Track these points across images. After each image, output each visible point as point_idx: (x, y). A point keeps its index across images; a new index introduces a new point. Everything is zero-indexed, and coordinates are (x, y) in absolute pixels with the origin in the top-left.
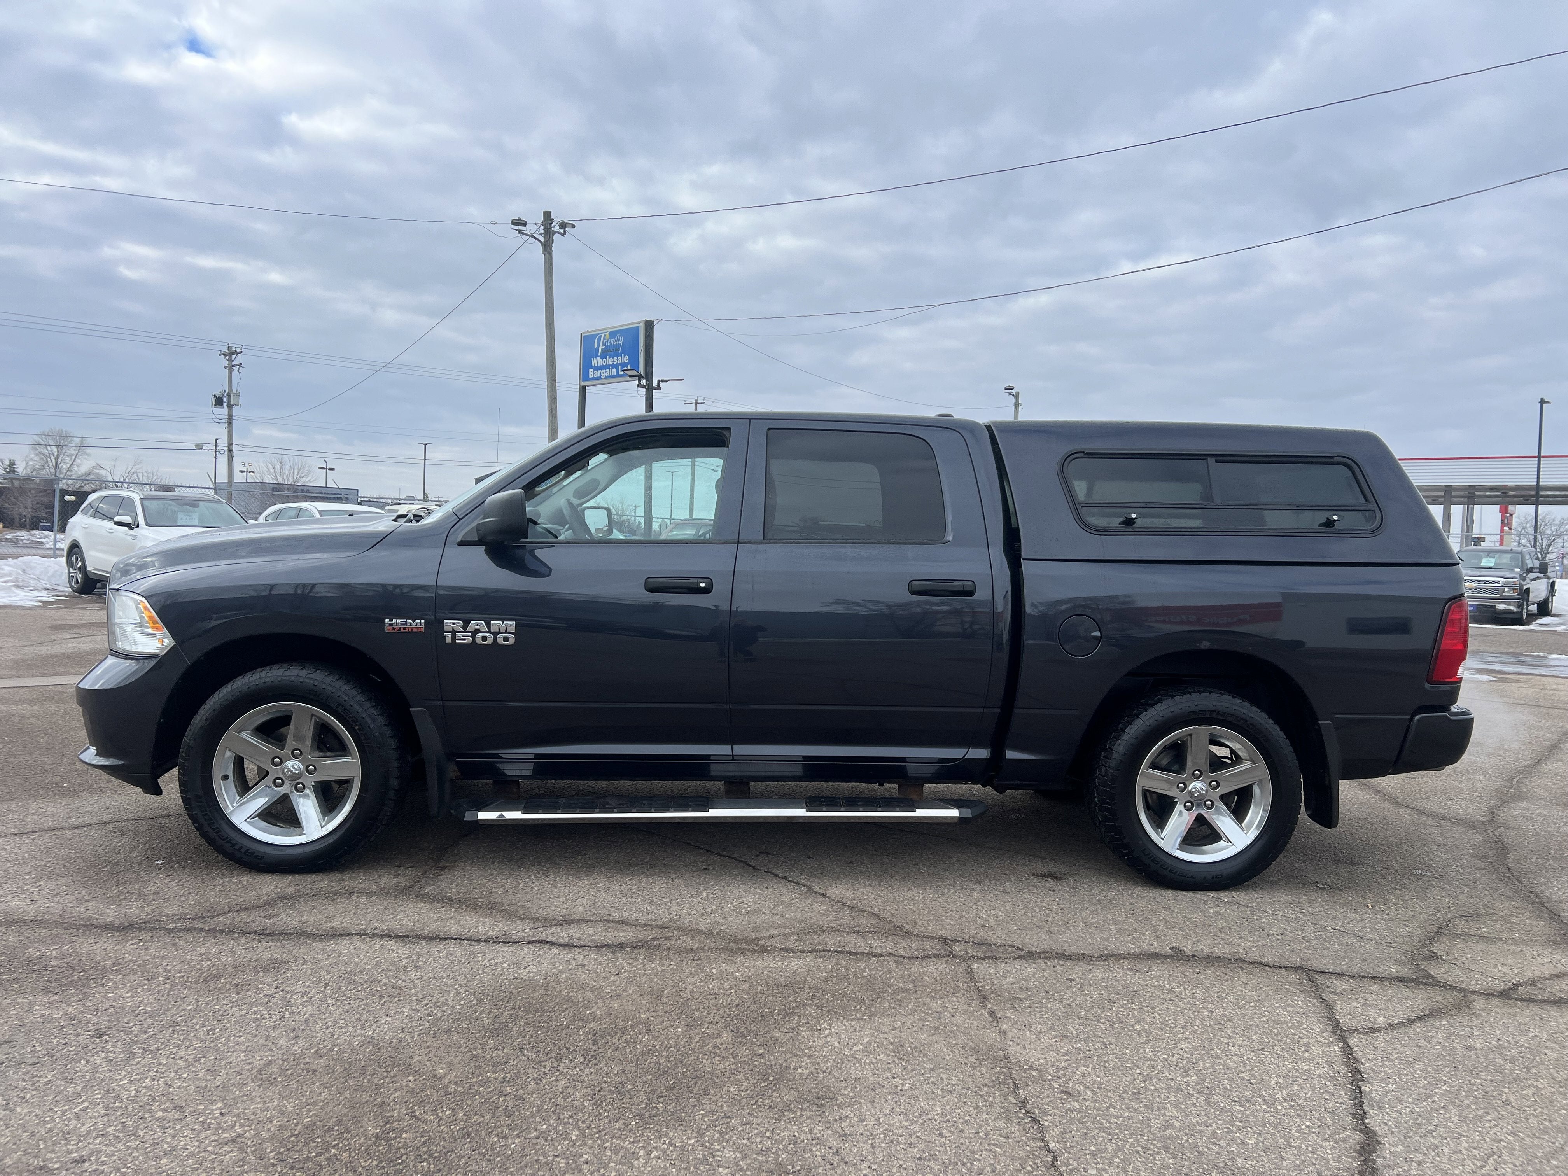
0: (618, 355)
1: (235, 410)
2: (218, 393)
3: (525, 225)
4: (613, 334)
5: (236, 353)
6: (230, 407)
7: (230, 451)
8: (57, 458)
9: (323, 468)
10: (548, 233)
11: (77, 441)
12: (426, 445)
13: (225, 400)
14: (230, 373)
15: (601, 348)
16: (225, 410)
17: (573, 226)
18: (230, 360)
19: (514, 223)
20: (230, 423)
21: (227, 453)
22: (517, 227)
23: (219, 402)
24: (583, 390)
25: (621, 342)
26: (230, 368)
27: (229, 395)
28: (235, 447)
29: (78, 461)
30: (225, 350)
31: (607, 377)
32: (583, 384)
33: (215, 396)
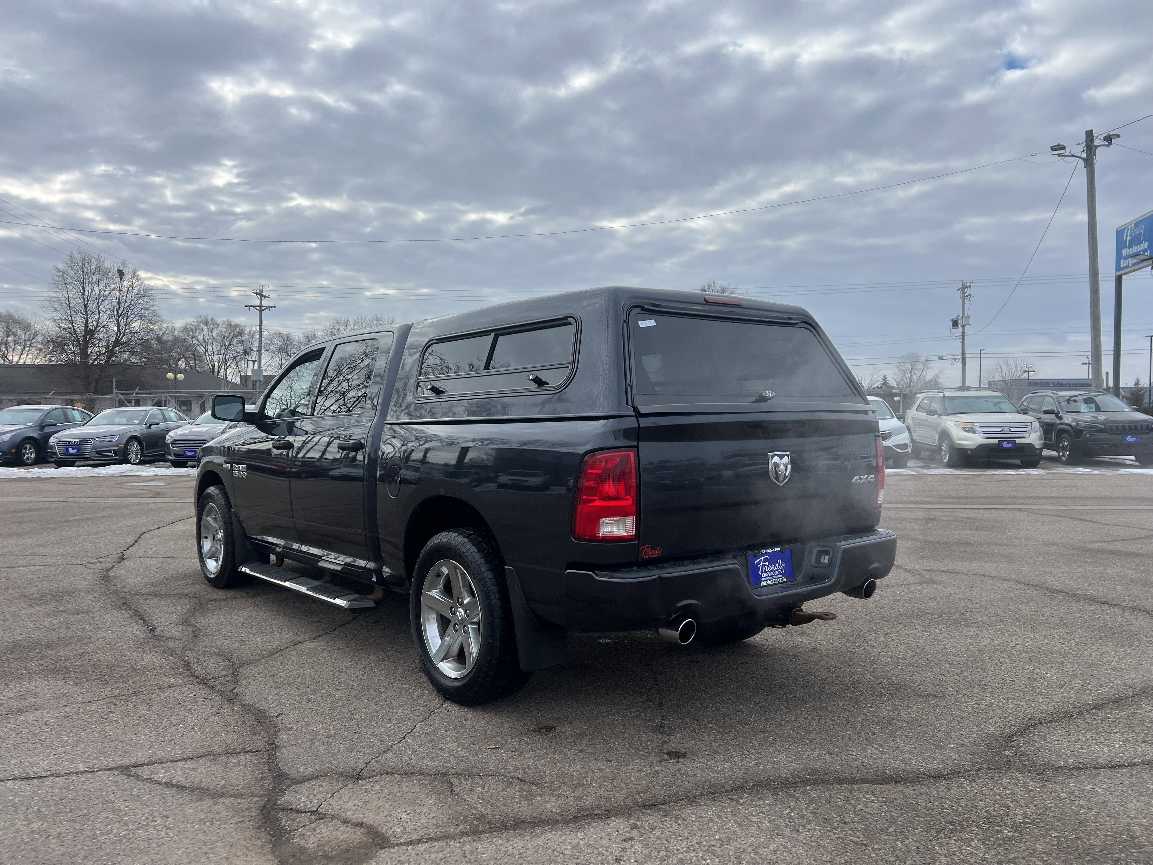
0: (1140, 243)
1: (967, 329)
2: (954, 317)
3: (1064, 148)
4: (1137, 225)
5: (966, 287)
6: (963, 326)
7: (963, 359)
8: (911, 372)
9: (1086, 364)
10: (1090, 147)
11: (923, 359)
12: (1151, 337)
13: (960, 322)
14: (964, 303)
15: (1129, 238)
16: (960, 329)
17: (1118, 136)
18: (964, 293)
19: (1053, 149)
20: (963, 338)
21: (961, 360)
22: (1058, 152)
23: (955, 324)
24: (1119, 280)
25: (1142, 231)
26: (964, 298)
27: (962, 318)
28: (967, 356)
29: (924, 373)
30: (960, 286)
31: (1133, 265)
32: (1119, 273)
33: (952, 320)
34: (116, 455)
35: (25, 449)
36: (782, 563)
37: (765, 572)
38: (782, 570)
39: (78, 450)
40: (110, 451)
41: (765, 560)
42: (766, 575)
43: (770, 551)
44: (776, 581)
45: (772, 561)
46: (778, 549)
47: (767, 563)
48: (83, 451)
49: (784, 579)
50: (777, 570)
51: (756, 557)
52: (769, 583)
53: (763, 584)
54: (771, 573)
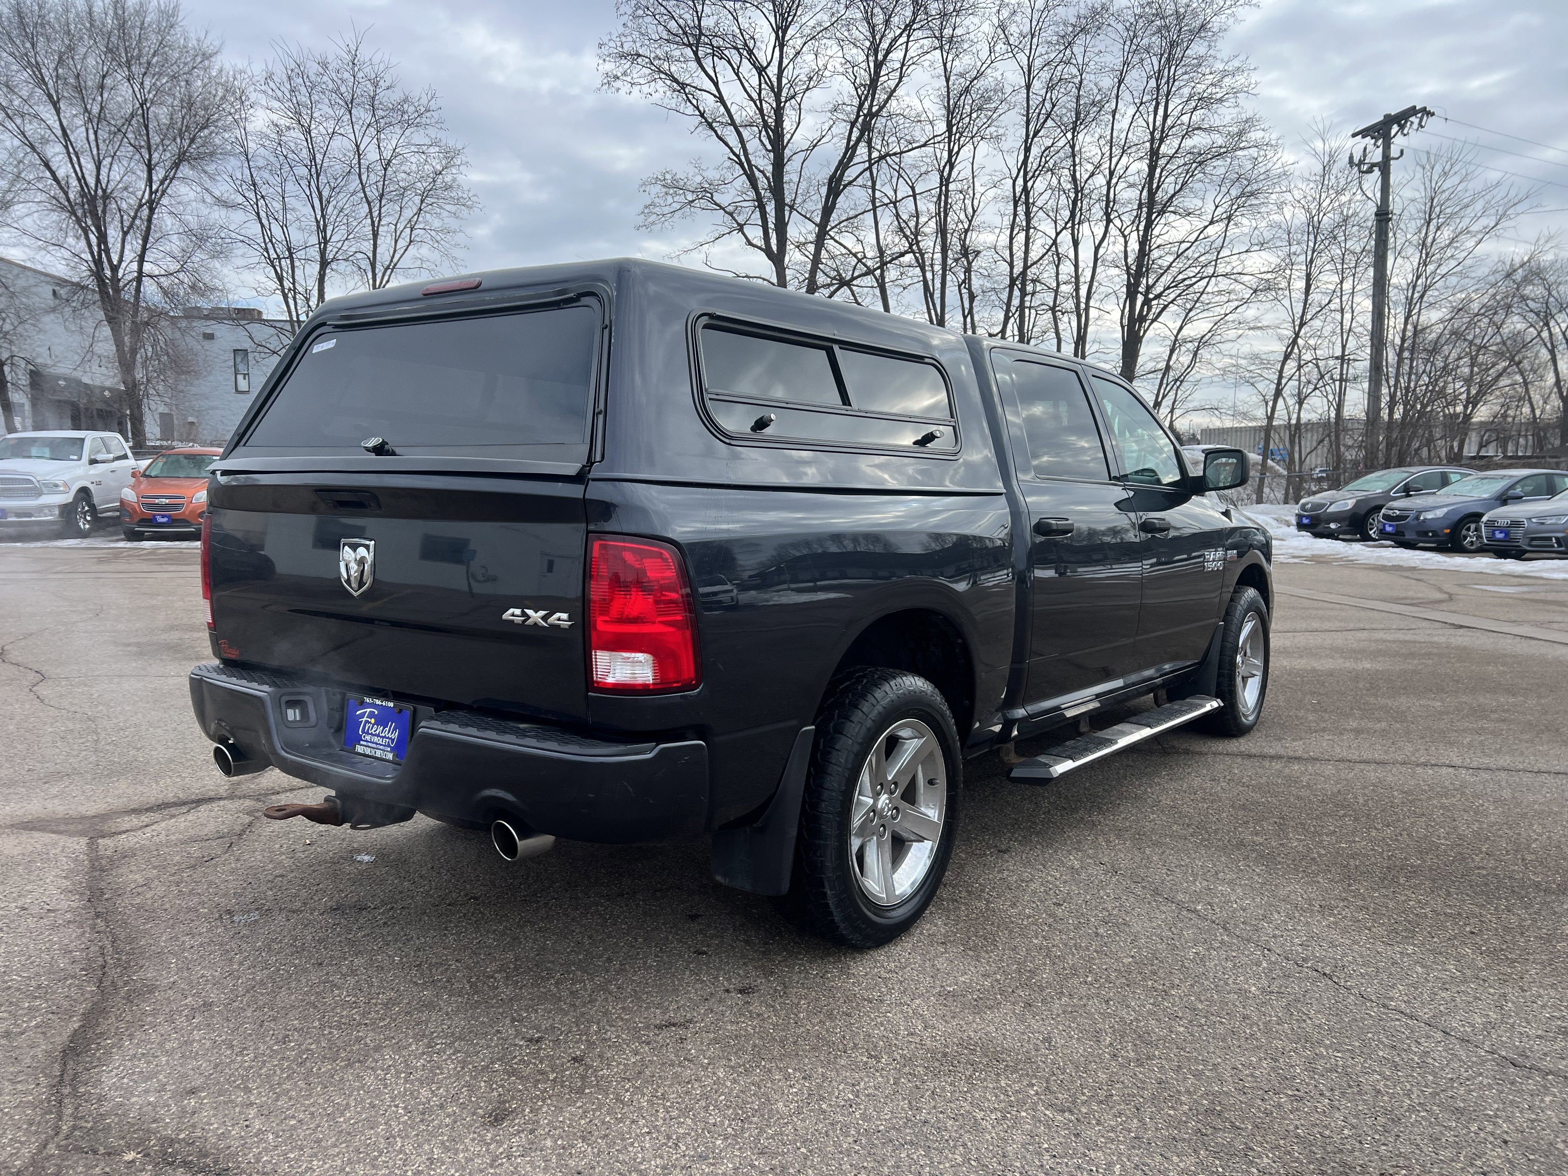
34: (1560, 545)
35: (1468, 529)
36: (395, 729)
37: (368, 733)
38: (393, 740)
39: (1507, 534)
40: (1550, 539)
41: (372, 715)
42: (368, 738)
43: (378, 702)
44: (378, 754)
45: (381, 721)
46: (391, 704)
47: (373, 721)
48: (1512, 536)
49: (390, 756)
50: (385, 737)
51: (362, 704)
52: (368, 751)
53: (359, 749)
54: (376, 739)
